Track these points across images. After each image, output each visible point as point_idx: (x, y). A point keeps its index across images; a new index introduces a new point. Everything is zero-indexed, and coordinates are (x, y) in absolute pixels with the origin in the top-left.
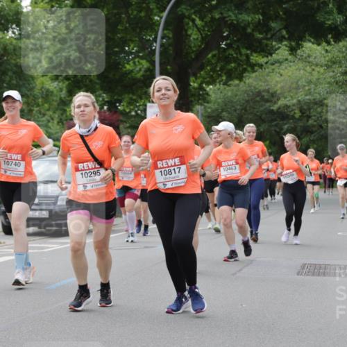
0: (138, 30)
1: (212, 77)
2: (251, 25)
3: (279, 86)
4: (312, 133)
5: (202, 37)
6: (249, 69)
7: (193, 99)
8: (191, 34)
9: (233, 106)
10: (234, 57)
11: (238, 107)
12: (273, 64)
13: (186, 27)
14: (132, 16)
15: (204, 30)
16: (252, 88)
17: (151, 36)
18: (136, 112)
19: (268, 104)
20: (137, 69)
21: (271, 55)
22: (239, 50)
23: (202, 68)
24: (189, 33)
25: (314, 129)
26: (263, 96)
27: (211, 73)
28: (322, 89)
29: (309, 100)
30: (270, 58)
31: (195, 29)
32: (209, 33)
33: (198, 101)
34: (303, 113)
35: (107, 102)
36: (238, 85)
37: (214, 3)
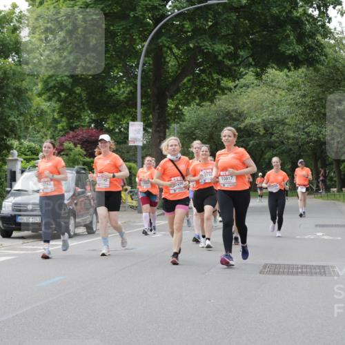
0: (123, 57)
1: (187, 99)
3: (246, 107)
4: (274, 148)
5: (179, 65)
6: (220, 92)
7: (169, 118)
8: (169, 61)
9: (205, 124)
10: (207, 82)
11: (210, 125)
12: (242, 87)
13: (164, 55)
14: (117, 45)
15: (180, 58)
16: (222, 108)
17: (134, 62)
18: (120, 129)
19: (236, 123)
20: (121, 92)
21: (238, 79)
22: (211, 75)
23: (178, 91)
24: (167, 60)
25: (277, 145)
26: (232, 115)
27: (186, 96)
28: (283, 111)
29: (273, 119)
30: (237, 82)
31: (173, 57)
32: (185, 60)
33: (174, 120)
34: (267, 131)
35: (94, 120)
36: (210, 106)
37: (190, 34)
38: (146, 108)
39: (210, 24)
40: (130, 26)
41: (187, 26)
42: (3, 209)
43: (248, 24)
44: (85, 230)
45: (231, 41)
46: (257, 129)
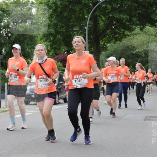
0: (79, 21)
1: (109, 40)
2: (125, 19)
3: (136, 44)
5: (105, 25)
6: (124, 37)
7: (101, 49)
9: (117, 52)
10: (118, 32)
11: (120, 52)
12: (133, 35)
13: (98, 20)
14: (76, 16)
15: (106, 21)
16: (125, 45)
17: (84, 24)
19: (131, 51)
21: (133, 31)
22: (120, 29)
23: (105, 37)
24: (100, 22)
26: (130, 48)
27: (109, 39)
30: (132, 32)
31: (102, 21)
32: (108, 23)
33: (103, 50)
34: (146, 55)
35: (66, 50)
36: (119, 43)
37: (110, 10)
38: (90, 45)
39: (119, 6)
40: (83, 7)
41: (109, 7)
43: (136, 5)
44: (63, 101)
45: (128, 13)
46: (141, 54)
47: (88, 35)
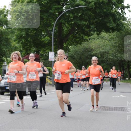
0: (46, 27)
2: (84, 26)
3: (94, 47)
5: (68, 30)
6: (83, 41)
8: (64, 29)
9: (78, 53)
10: (79, 37)
11: (80, 53)
13: (63, 27)
14: (44, 22)
15: (68, 28)
16: (85, 47)
17: (51, 29)
18: (45, 54)
19: (90, 53)
20: (46, 40)
22: (80, 34)
23: (67, 40)
24: (64, 28)
25: (105, 61)
26: (88, 50)
27: (71, 42)
28: (108, 48)
29: (104, 51)
31: (66, 27)
32: (70, 29)
33: (66, 51)
34: (102, 56)
35: (36, 51)
36: (80, 46)
37: (72, 18)
38: (55, 46)
39: (80, 15)
40: (49, 15)
41: (71, 16)
42: (1, 84)
46: (98, 55)
47: (54, 38)
